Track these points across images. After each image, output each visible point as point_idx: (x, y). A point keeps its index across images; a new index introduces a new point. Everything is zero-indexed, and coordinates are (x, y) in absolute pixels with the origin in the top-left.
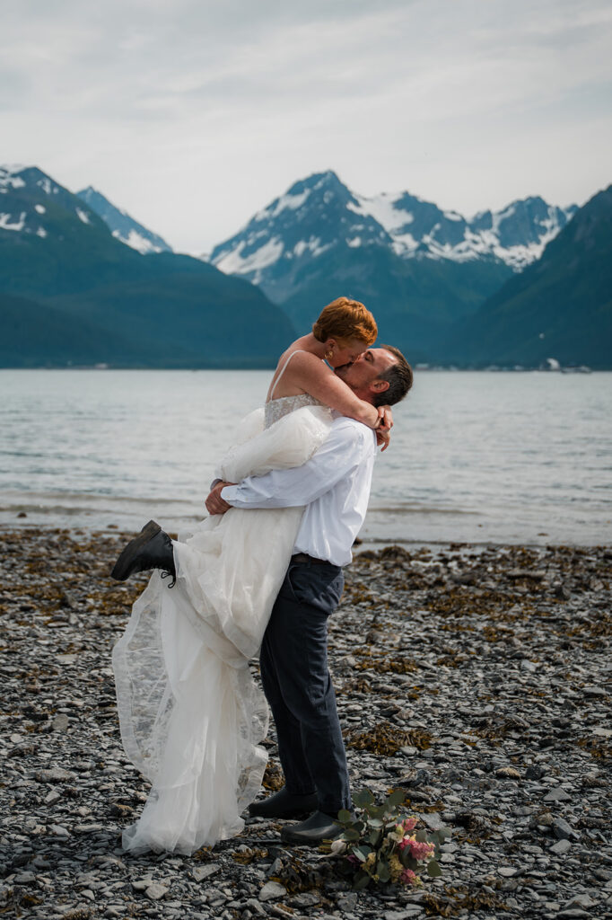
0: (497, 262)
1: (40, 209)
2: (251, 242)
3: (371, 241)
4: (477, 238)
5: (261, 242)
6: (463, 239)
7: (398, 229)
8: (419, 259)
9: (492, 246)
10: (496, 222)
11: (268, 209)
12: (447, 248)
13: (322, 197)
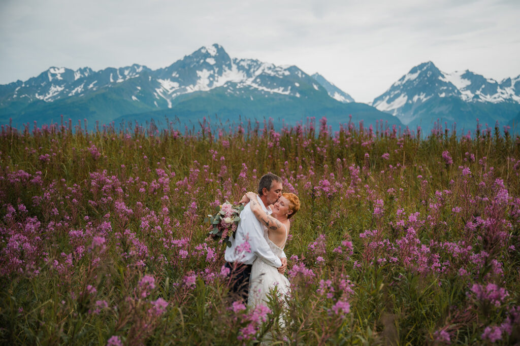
0: (514, 102)
1: (297, 85)
2: (392, 96)
3: (450, 94)
4: (503, 91)
5: (397, 96)
6: (497, 92)
7: (464, 88)
8: (474, 102)
9: (511, 95)
10: (513, 83)
11: (400, 80)
12: (488, 96)
13: (426, 74)
